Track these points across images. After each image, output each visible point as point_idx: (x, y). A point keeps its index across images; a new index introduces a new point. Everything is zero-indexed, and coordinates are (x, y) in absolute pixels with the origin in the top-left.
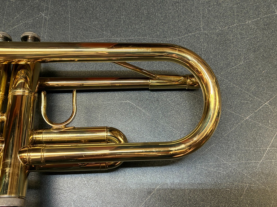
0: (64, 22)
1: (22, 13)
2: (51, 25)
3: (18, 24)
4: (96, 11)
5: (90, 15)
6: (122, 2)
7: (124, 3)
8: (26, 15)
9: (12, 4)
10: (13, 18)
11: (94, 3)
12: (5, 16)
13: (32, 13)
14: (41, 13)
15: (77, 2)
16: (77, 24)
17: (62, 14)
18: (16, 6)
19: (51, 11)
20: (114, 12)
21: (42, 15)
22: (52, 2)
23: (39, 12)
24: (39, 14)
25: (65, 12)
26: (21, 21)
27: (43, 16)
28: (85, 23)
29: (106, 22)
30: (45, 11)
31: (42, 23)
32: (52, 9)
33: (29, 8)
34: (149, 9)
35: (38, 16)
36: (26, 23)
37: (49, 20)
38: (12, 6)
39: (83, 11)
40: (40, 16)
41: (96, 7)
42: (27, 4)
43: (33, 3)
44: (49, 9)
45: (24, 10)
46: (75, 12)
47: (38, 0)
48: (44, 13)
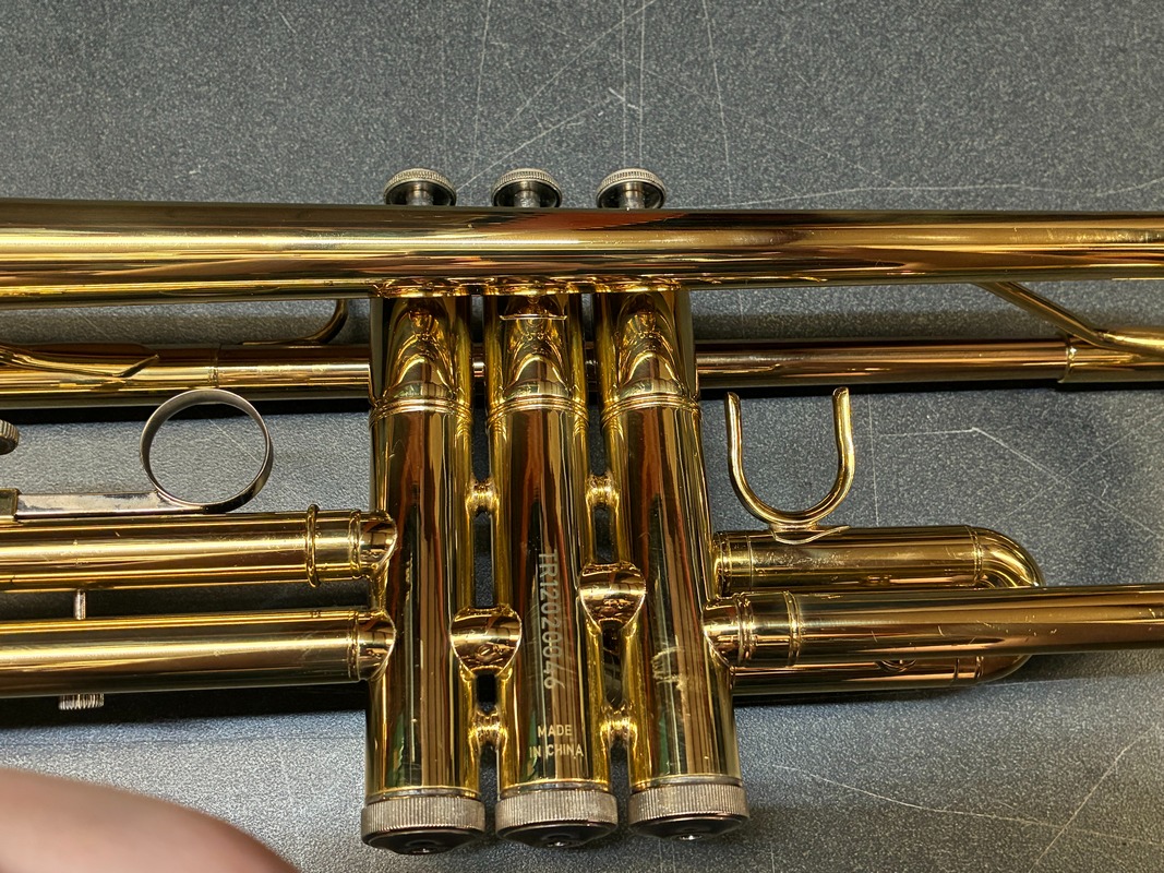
0: (705, 128)
1: (542, 92)
2: (657, 137)
3: (532, 136)
4: (819, 83)
5: (796, 99)
6: (913, 50)
7: (919, 54)
8: (559, 98)
9: (501, 56)
10: (510, 113)
11: (807, 51)
12: (480, 102)
13: (577, 93)
14: (613, 91)
15: (742, 50)
16: (752, 133)
17: (692, 97)
18: (516, 63)
19: (648, 83)
20: (888, 86)
21: (619, 100)
22: (651, 49)
23: (604, 88)
24: (605, 97)
25: (701, 86)
26: (540, 125)
27: (621, 105)
28: (782, 131)
29: (862, 128)
30: (628, 82)
31: (622, 132)
32: (652, 77)
33: (565, 72)
34: (1017, 77)
35: (604, 105)
36: (559, 129)
37: (645, 121)
38: (501, 65)
39: (771, 84)
40: (611, 103)
41: (818, 70)
42: (555, 57)
43: (578, 52)
44: (642, 76)
45: (547, 79)
46: (739, 87)
47: (594, 44)
48: (624, 92)
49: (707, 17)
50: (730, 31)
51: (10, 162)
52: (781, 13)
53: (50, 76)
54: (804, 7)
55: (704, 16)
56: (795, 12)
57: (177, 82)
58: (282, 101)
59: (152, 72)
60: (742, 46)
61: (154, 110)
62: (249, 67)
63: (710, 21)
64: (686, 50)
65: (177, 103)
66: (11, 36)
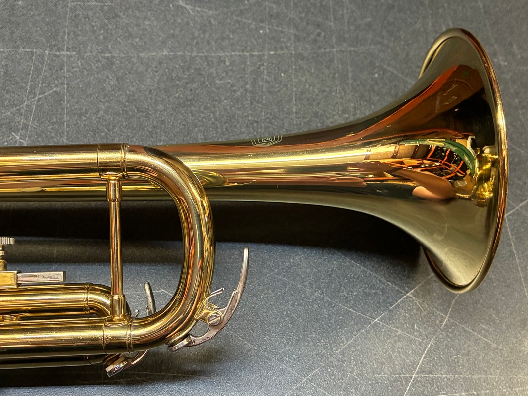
6: (160, 119)
7: (163, 121)
11: (111, 119)
14: (13, 133)
17: (52, 137)
21: (16, 138)
22: (36, 116)
23: (10, 132)
24: (9, 136)
25: (57, 133)
27: (17, 140)
30: (22, 130)
32: (34, 128)
34: (207, 132)
35: (8, 140)
39: (91, 132)
40: (12, 139)
41: (114, 126)
44: (29, 128)
46: (75, 133)
47: (9, 113)
48: (19, 134)
49: (66, 103)
50: (75, 109)
52: (101, 102)
54: (112, 100)
55: (64, 102)
56: (108, 101)
60: (80, 116)
63: (67, 104)
64: (53, 117)
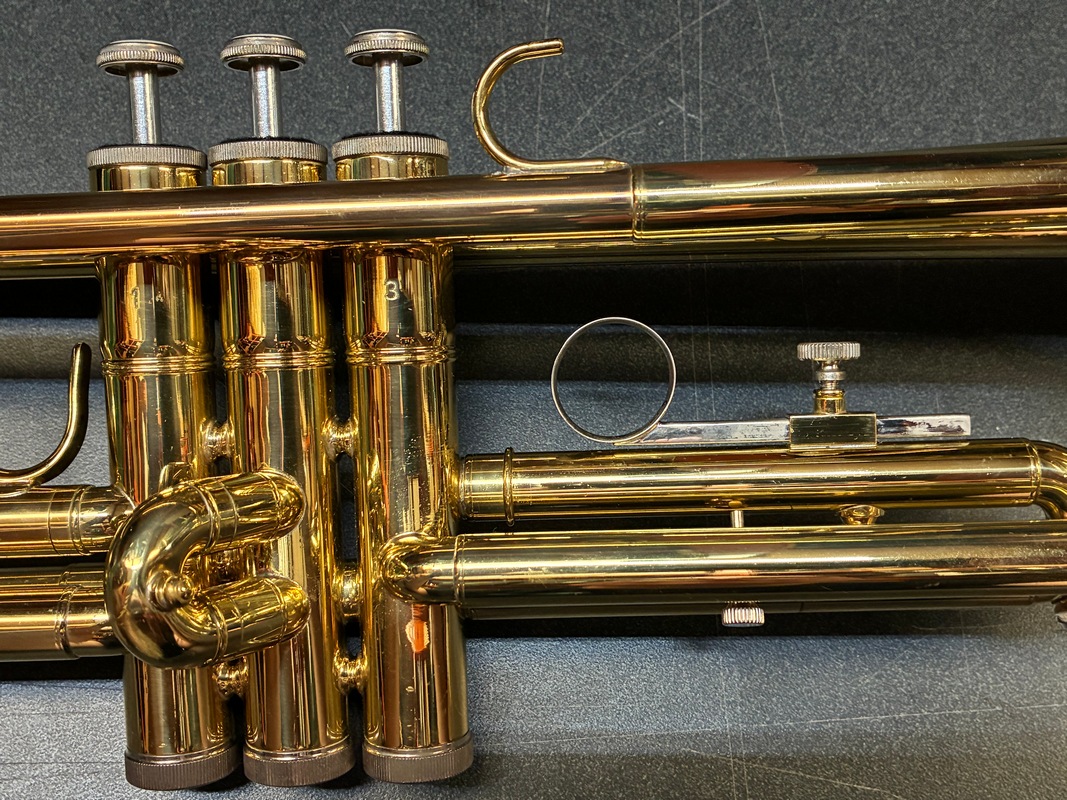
0: (765, 137)
1: (602, 102)
2: (717, 146)
3: (593, 145)
4: (876, 94)
5: (854, 110)
6: (968, 61)
7: (974, 66)
8: (619, 108)
9: (561, 66)
10: (571, 122)
11: (864, 63)
12: (541, 112)
13: (637, 102)
14: (672, 101)
15: (799, 61)
16: (811, 143)
17: (751, 107)
18: (576, 72)
19: (707, 93)
20: (945, 97)
21: (678, 109)
22: (709, 60)
23: (664, 98)
24: (664, 107)
25: (760, 96)
26: (601, 134)
27: (681, 114)
28: (841, 142)
29: (921, 139)
30: (687, 92)
31: (682, 142)
32: (711, 87)
33: (625, 81)
35: (664, 114)
36: (619, 138)
37: (705, 130)
38: (561, 75)
39: (829, 95)
40: (671, 112)
41: (875, 81)
42: (614, 67)
43: (637, 62)
44: (701, 87)
45: (607, 89)
46: (798, 97)
47: (652, 54)
48: (683, 102)
49: (763, 29)
50: (787, 42)
51: (74, 169)
52: (836, 24)
53: (113, 84)
54: (858, 19)
55: (760, 27)
56: (850, 23)
57: (239, 90)
58: (344, 109)
59: (215, 80)
60: (799, 57)
61: (218, 117)
62: (310, 75)
63: (767, 32)
64: (743, 60)
65: (240, 111)
66: (75, 44)
